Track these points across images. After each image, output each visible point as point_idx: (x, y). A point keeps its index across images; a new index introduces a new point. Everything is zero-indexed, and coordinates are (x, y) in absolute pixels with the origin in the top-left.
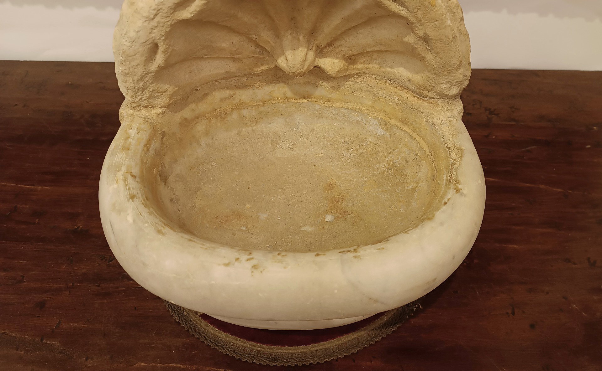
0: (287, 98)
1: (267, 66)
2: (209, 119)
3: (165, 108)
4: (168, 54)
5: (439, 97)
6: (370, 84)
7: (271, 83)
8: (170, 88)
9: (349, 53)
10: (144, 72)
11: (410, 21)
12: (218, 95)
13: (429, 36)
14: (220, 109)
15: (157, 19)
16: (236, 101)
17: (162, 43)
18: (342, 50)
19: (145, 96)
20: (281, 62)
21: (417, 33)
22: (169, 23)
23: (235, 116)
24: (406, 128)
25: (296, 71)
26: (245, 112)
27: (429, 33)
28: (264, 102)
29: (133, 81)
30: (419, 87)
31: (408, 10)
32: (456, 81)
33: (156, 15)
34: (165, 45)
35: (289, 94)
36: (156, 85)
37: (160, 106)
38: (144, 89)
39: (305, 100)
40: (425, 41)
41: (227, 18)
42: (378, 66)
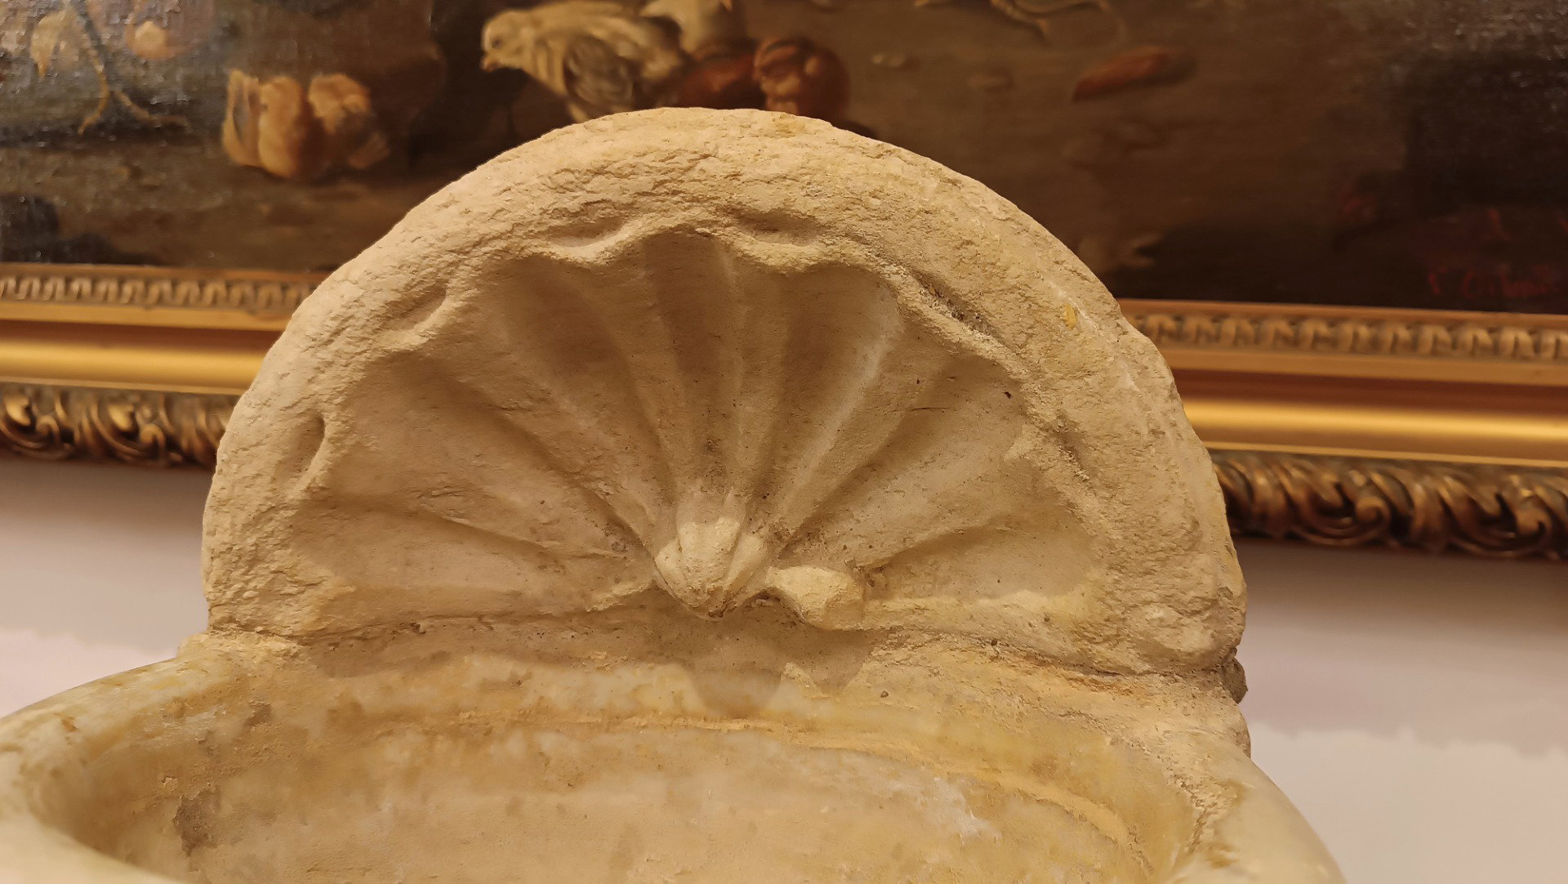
0: (684, 714)
1: (630, 585)
2: (431, 734)
3: (301, 643)
4: (343, 451)
5: (1147, 667)
6: (933, 664)
7: (641, 658)
8: (329, 579)
9: (868, 558)
10: (267, 498)
11: (1012, 376)
12: (480, 668)
13: (1076, 424)
14: (474, 714)
15: (339, 344)
16: (529, 701)
17: (333, 415)
18: (845, 548)
19: (252, 585)
20: (667, 561)
21: (1037, 414)
22: (362, 358)
23: (515, 746)
24: (1050, 792)
25: (703, 586)
26: (548, 742)
27: (1073, 414)
28: (613, 720)
29: (233, 525)
30: (1079, 631)
31: (998, 337)
32: (1192, 594)
33: (337, 333)
34: (339, 423)
35: (692, 701)
36: (291, 554)
37: (287, 632)
38: (254, 560)
39: (737, 725)
40: (1067, 449)
41: (528, 403)
42: (953, 600)
